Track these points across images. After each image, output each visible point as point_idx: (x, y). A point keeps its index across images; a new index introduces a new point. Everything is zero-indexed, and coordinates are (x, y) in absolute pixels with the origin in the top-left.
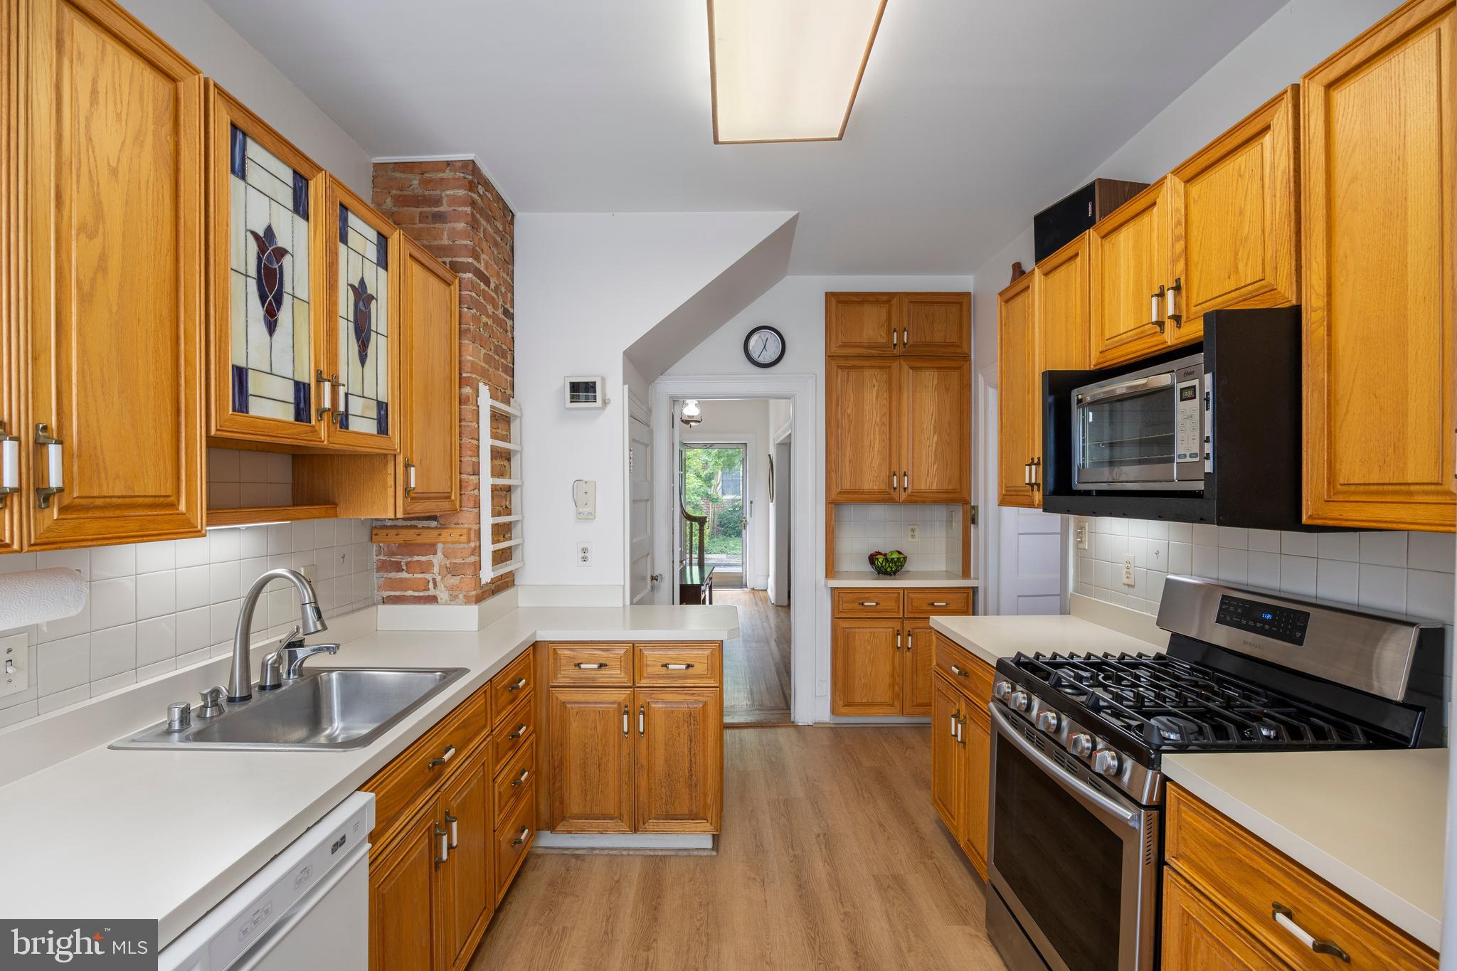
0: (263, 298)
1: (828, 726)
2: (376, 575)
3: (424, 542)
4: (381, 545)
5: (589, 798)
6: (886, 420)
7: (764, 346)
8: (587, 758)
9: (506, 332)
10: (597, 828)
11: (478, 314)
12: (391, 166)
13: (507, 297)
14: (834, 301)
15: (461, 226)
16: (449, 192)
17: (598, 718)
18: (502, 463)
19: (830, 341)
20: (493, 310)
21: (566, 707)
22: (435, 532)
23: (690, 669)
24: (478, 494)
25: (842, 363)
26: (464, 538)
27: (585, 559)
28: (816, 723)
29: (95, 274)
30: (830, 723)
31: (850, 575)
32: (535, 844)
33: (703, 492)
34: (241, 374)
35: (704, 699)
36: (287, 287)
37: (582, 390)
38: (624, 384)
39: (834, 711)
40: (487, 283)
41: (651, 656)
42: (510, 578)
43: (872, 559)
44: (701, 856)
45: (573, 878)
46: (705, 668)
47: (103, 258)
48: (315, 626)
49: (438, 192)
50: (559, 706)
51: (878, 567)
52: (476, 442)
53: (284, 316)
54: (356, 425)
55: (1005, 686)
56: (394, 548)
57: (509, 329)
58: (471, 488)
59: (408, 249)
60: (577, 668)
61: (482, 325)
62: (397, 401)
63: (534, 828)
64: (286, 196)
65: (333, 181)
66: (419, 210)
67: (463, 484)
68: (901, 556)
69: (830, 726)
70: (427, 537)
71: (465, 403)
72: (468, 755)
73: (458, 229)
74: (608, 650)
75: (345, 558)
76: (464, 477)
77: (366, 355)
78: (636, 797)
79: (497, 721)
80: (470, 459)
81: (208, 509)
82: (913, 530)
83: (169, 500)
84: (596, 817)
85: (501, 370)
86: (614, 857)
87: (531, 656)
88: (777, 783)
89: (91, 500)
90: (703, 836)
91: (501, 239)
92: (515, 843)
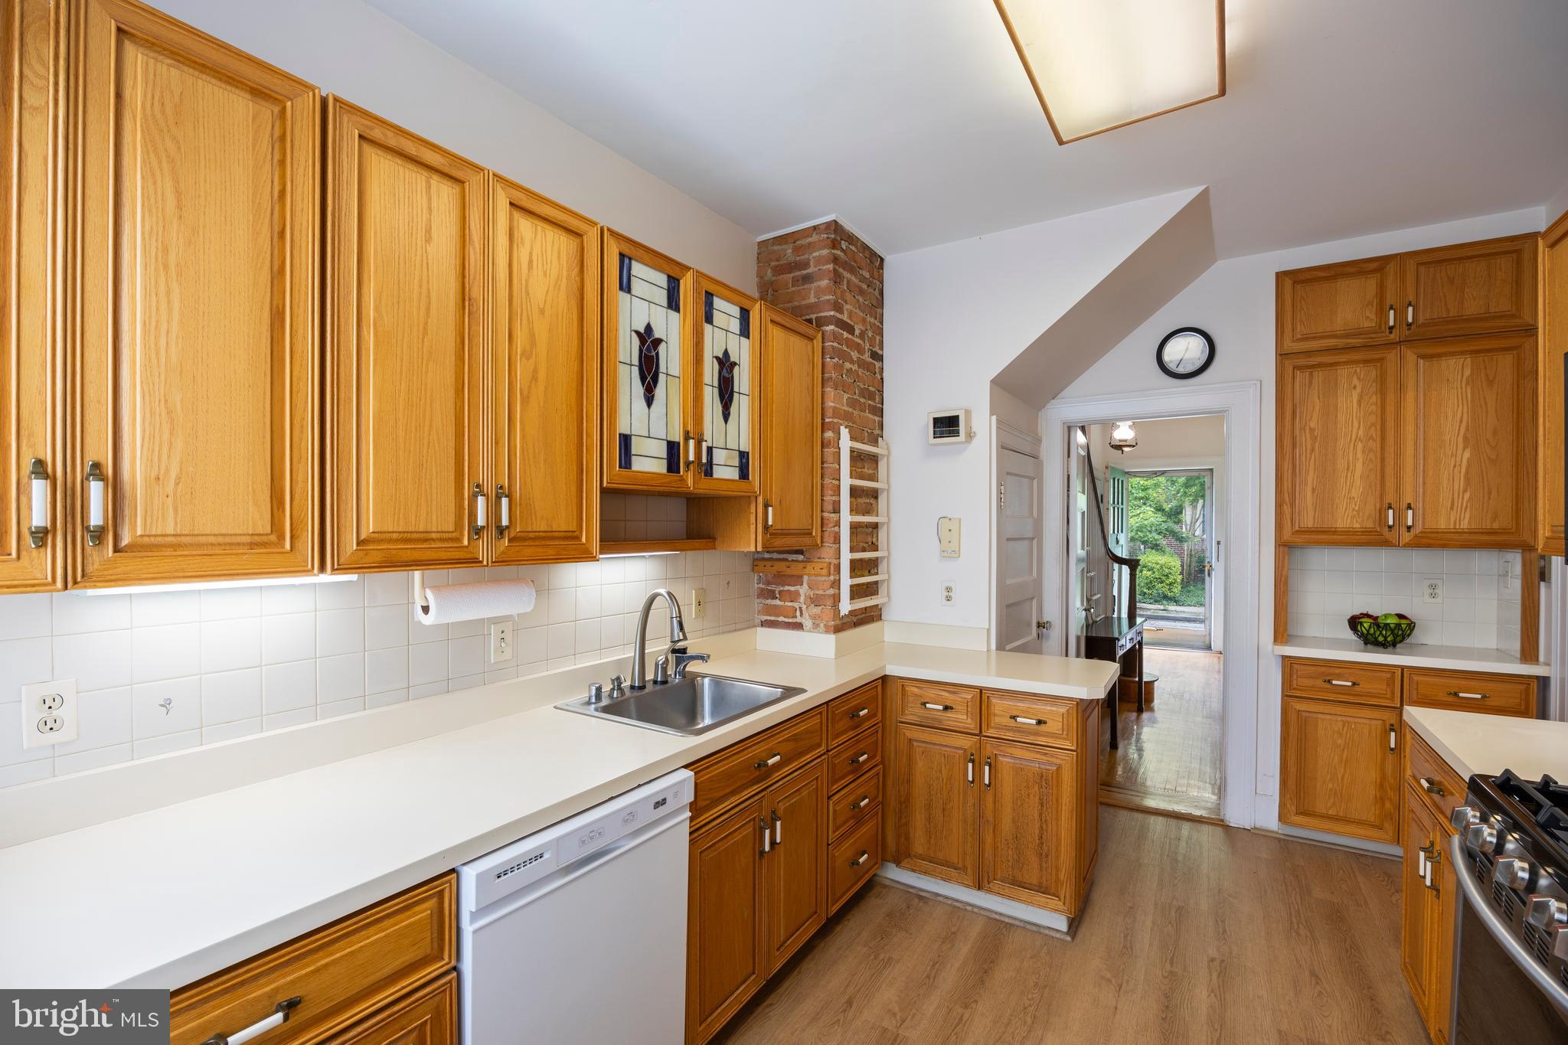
0: (643, 379)
1: (1274, 835)
2: (758, 601)
3: (793, 573)
4: (761, 574)
5: (933, 841)
6: (1375, 433)
7: (1185, 350)
8: (932, 800)
9: (875, 374)
10: (941, 874)
11: (841, 362)
12: (771, 242)
13: (875, 340)
14: (1288, 283)
15: (824, 283)
16: (816, 254)
17: (943, 760)
18: (868, 501)
19: (1282, 336)
20: (857, 355)
21: (913, 745)
22: (801, 565)
23: (1043, 726)
24: (838, 531)
25: (1302, 362)
26: (825, 571)
27: (948, 599)
28: (1255, 828)
29: (531, 382)
30: (1277, 833)
31: (1318, 642)
32: (879, 872)
33: (1167, 530)
34: (626, 440)
35: (1058, 762)
36: (662, 368)
37: (946, 425)
38: (992, 414)
39: (1282, 818)
40: (850, 329)
41: (998, 705)
42: (877, 613)
43: (1354, 622)
44: (1052, 937)
45: (911, 916)
46: (1060, 727)
47: (535, 371)
48: (679, 636)
49: (806, 256)
50: (906, 742)
51: (1362, 633)
52: (837, 482)
53: (660, 391)
54: (719, 473)
55: (1472, 815)
56: (770, 577)
57: (877, 370)
58: (832, 525)
59: (770, 316)
60: (923, 707)
61: (845, 371)
62: (757, 450)
63: (880, 857)
64: (662, 297)
65: (699, 274)
66: (792, 275)
67: (825, 522)
68: (1403, 621)
69: (1277, 836)
70: (795, 570)
71: (828, 447)
72: (798, 766)
73: (822, 286)
74: (955, 693)
75: (730, 585)
76: (826, 515)
77: (729, 413)
78: (981, 852)
79: (835, 743)
80: (831, 498)
81: (601, 541)
82: (1433, 587)
83: (575, 534)
84: (938, 864)
85: (867, 411)
86: (957, 910)
87: (880, 688)
88: (1174, 886)
89: (527, 534)
90: (1056, 915)
91: (868, 286)
92: (853, 864)
